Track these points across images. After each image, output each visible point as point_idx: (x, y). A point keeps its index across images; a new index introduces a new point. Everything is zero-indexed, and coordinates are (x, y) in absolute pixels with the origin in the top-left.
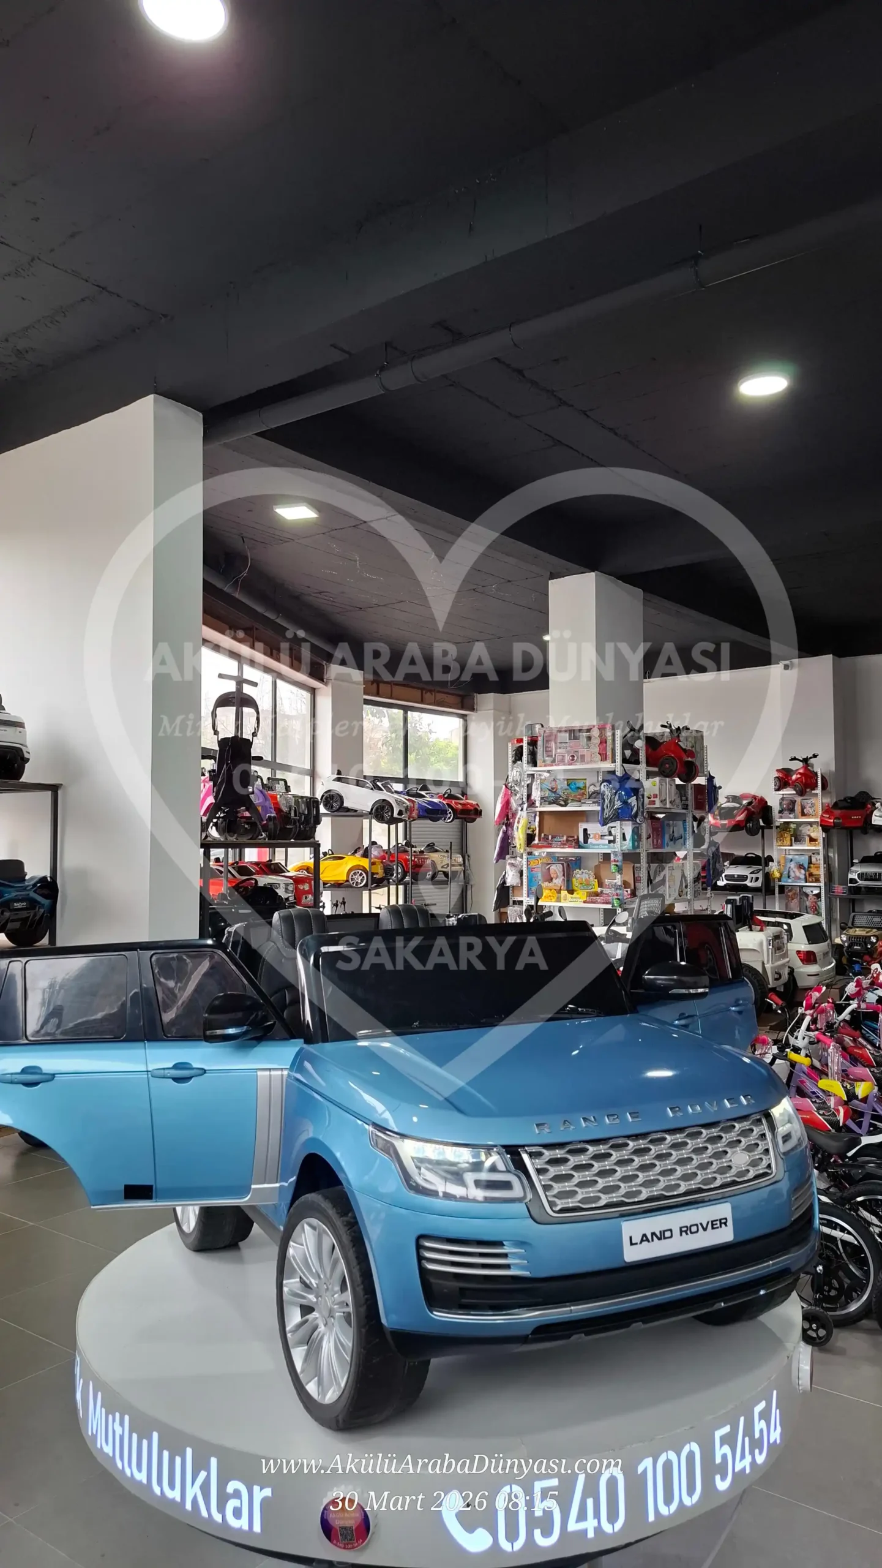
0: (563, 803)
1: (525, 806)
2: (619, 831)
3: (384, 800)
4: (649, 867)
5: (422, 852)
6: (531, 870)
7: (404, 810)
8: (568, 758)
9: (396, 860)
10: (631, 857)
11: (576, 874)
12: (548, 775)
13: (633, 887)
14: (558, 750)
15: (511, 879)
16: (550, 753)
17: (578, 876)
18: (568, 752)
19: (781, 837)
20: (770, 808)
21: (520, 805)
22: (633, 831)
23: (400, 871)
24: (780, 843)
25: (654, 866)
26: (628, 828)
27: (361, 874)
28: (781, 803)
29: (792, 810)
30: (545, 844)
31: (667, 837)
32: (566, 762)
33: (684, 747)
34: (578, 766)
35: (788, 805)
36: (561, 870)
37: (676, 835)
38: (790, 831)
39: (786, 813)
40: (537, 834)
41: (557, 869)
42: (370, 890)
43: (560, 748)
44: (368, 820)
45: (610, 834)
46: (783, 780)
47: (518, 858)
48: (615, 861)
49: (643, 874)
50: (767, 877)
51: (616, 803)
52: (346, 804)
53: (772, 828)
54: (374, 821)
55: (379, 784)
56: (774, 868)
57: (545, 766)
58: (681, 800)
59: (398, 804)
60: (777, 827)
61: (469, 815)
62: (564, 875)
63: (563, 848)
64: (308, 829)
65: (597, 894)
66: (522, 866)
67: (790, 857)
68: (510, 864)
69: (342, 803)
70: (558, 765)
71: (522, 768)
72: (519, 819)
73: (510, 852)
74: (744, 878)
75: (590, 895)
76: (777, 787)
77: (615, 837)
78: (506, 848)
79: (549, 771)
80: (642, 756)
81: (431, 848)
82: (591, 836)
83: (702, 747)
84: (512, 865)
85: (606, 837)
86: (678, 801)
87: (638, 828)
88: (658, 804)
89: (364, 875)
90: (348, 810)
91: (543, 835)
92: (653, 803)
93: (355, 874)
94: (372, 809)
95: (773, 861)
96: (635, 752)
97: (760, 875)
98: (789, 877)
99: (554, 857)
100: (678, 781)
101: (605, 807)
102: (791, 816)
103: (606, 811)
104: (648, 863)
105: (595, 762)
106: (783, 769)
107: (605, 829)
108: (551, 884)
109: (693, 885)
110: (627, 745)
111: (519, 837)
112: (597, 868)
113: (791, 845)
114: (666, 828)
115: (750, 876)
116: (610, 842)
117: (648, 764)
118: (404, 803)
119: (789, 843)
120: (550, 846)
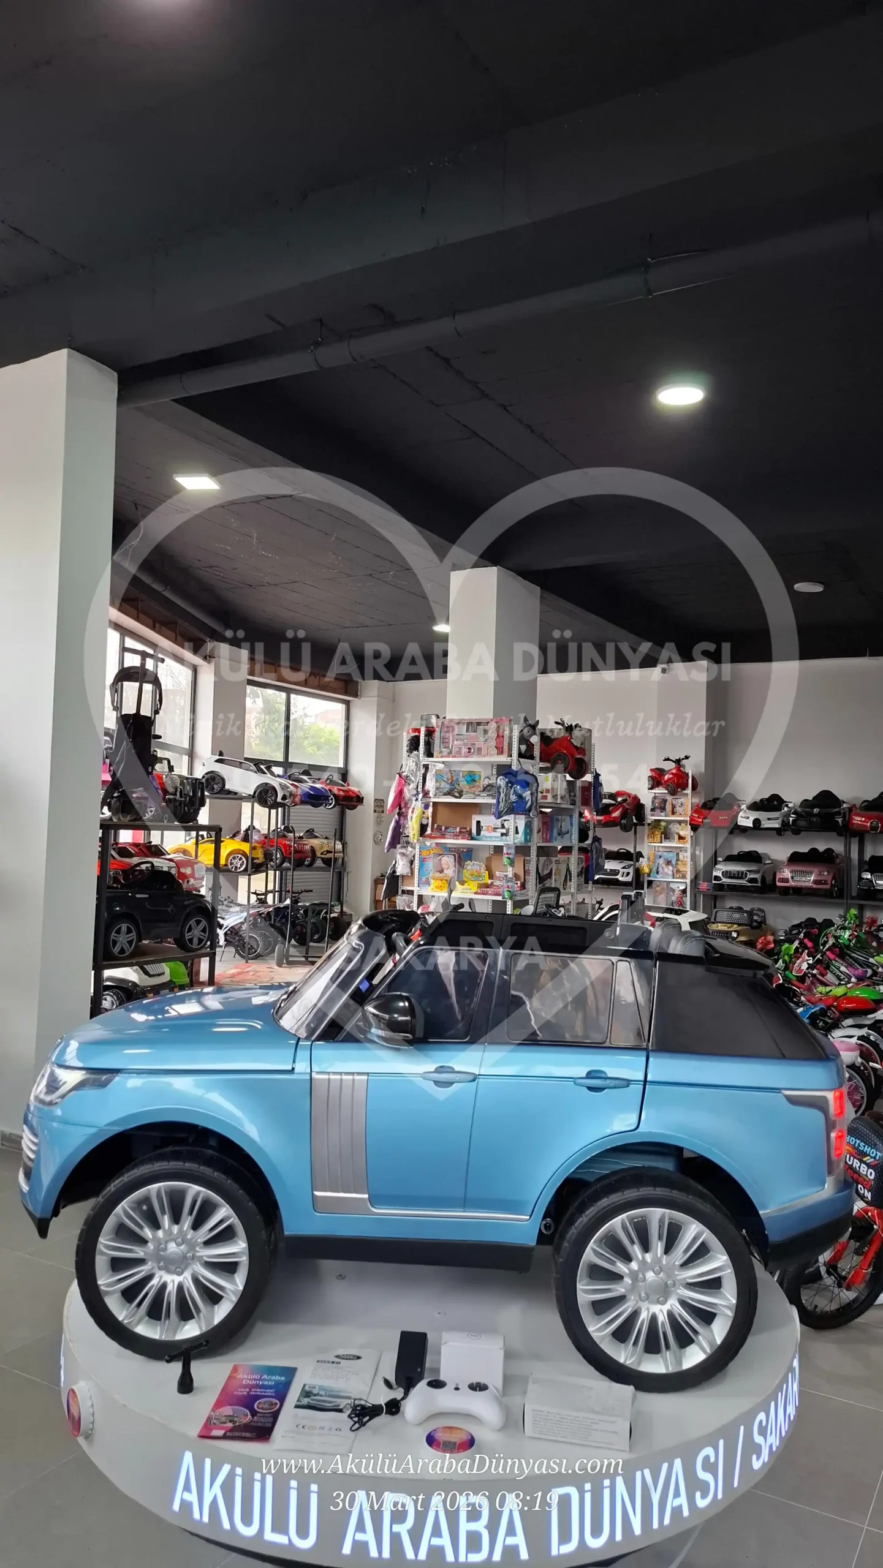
0: (457, 795)
1: (421, 796)
2: (512, 824)
3: (267, 784)
4: (538, 859)
5: (301, 838)
6: (423, 861)
7: (288, 794)
8: (464, 750)
9: (275, 844)
10: (522, 850)
11: (467, 865)
12: (443, 766)
13: (523, 880)
14: (455, 742)
15: (401, 868)
16: (447, 745)
17: (469, 867)
18: (465, 744)
19: (652, 834)
20: (642, 806)
21: (415, 795)
22: (526, 825)
23: (278, 856)
24: (651, 840)
25: (542, 859)
26: (521, 821)
27: (240, 859)
28: (653, 802)
29: (663, 809)
30: (438, 834)
31: (555, 831)
32: (463, 754)
33: (576, 744)
34: (475, 759)
35: (661, 803)
36: (453, 860)
37: (564, 830)
38: (660, 829)
39: (658, 811)
40: (430, 824)
41: (448, 861)
42: (249, 875)
43: (457, 740)
44: (250, 804)
45: (503, 827)
46: (656, 779)
47: (410, 849)
48: (507, 854)
49: (532, 867)
50: (638, 872)
51: (511, 796)
52: (227, 787)
53: (644, 825)
54: (256, 805)
55: (262, 767)
56: (644, 863)
57: (442, 757)
58: (570, 796)
59: (283, 789)
60: (649, 824)
61: (351, 801)
62: (455, 866)
63: (457, 839)
64: (192, 811)
65: (487, 886)
66: (414, 857)
67: (660, 853)
68: (400, 853)
69: (224, 785)
70: (455, 757)
71: (418, 758)
72: (414, 809)
73: (401, 841)
74: (616, 872)
75: (481, 886)
76: (650, 786)
77: (508, 830)
78: (398, 837)
79: (443, 763)
80: (537, 752)
81: (311, 833)
82: (484, 828)
83: (590, 745)
84: (403, 854)
85: (498, 830)
86: (567, 796)
87: (530, 821)
88: (550, 799)
89: (244, 859)
90: (229, 792)
91: (436, 826)
92: (545, 797)
93: (234, 858)
94: (255, 793)
95: (643, 857)
96: (530, 746)
97: (631, 870)
98: (657, 873)
99: (446, 848)
100: (569, 778)
101: (500, 800)
102: (663, 814)
103: (502, 804)
104: (538, 856)
105: (492, 755)
106: (657, 769)
107: (498, 822)
108: (441, 875)
109: (576, 879)
110: (523, 740)
111: (412, 828)
112: (489, 860)
113: (661, 842)
114: (555, 823)
115: (621, 871)
116: (502, 834)
117: (541, 760)
118: (288, 787)
119: (659, 840)
120: (443, 836)
